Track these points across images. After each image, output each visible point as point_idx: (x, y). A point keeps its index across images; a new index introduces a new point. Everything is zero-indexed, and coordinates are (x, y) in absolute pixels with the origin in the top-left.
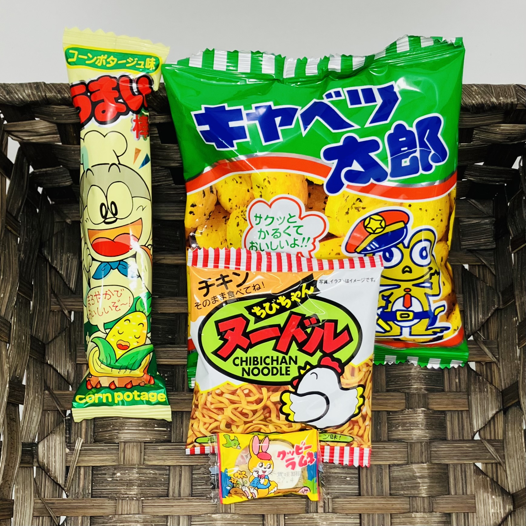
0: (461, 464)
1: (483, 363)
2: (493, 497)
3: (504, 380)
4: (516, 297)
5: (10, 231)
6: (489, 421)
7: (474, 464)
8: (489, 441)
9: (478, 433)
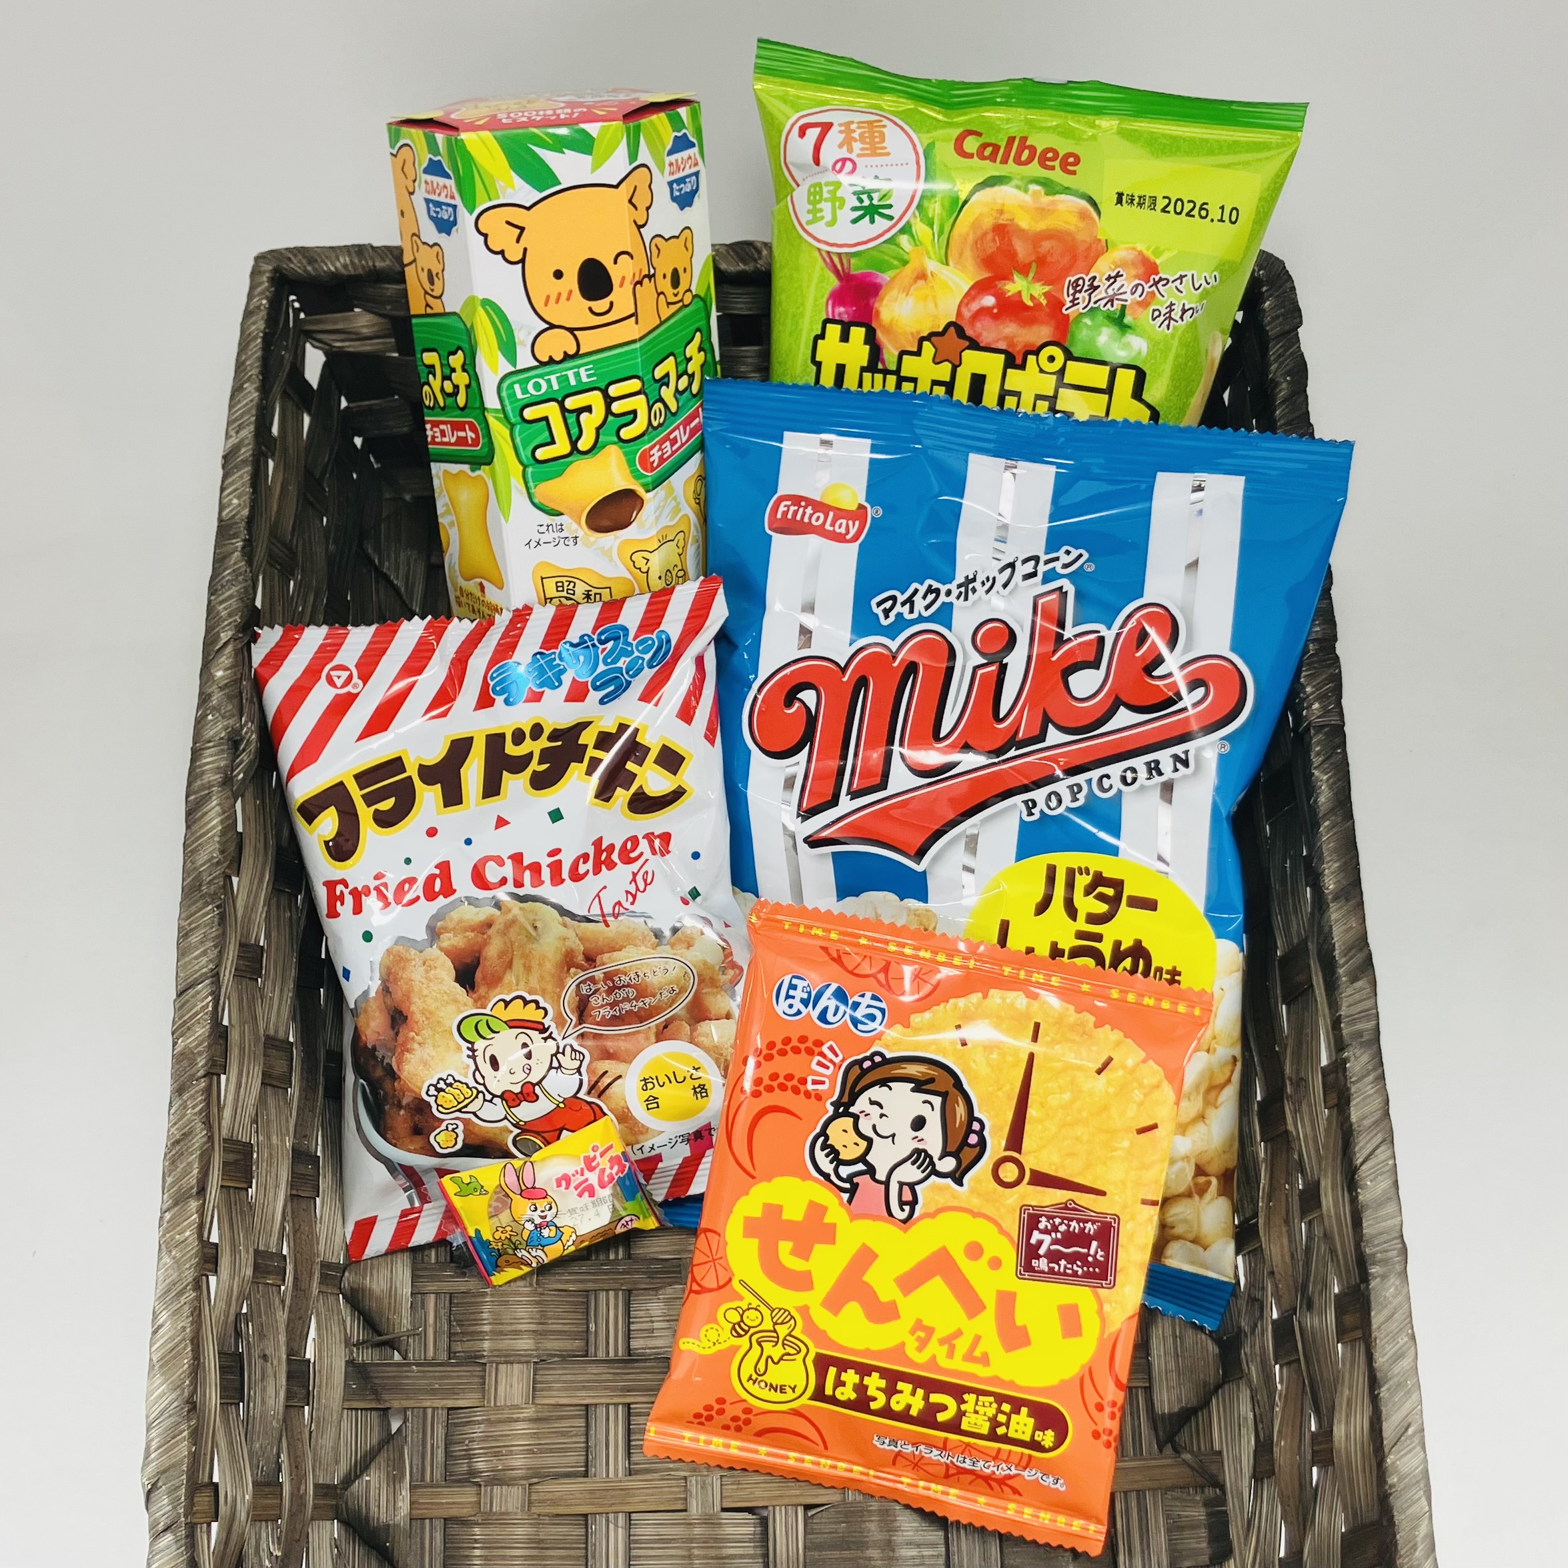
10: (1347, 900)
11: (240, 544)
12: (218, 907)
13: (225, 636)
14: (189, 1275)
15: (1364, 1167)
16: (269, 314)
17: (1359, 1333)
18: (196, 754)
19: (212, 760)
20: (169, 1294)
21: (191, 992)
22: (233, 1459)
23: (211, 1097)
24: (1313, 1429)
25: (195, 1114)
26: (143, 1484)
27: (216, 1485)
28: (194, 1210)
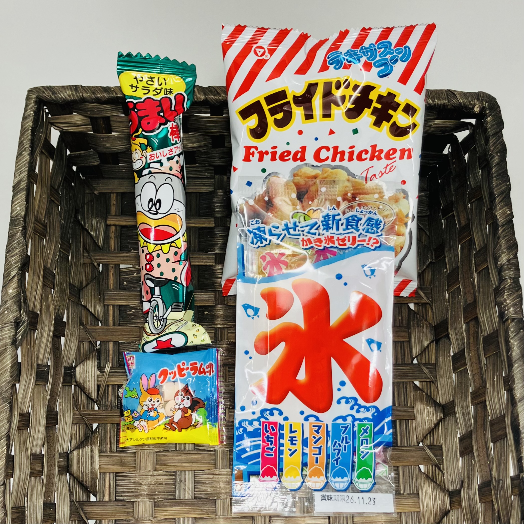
0: (403, 382)
1: (420, 304)
2: (428, 408)
3: (436, 318)
4: (446, 254)
5: (53, 201)
6: (425, 350)
7: (413, 382)
8: (425, 365)
9: (416, 359)
11: (20, 229)
13: (13, 273)
19: (8, 332)
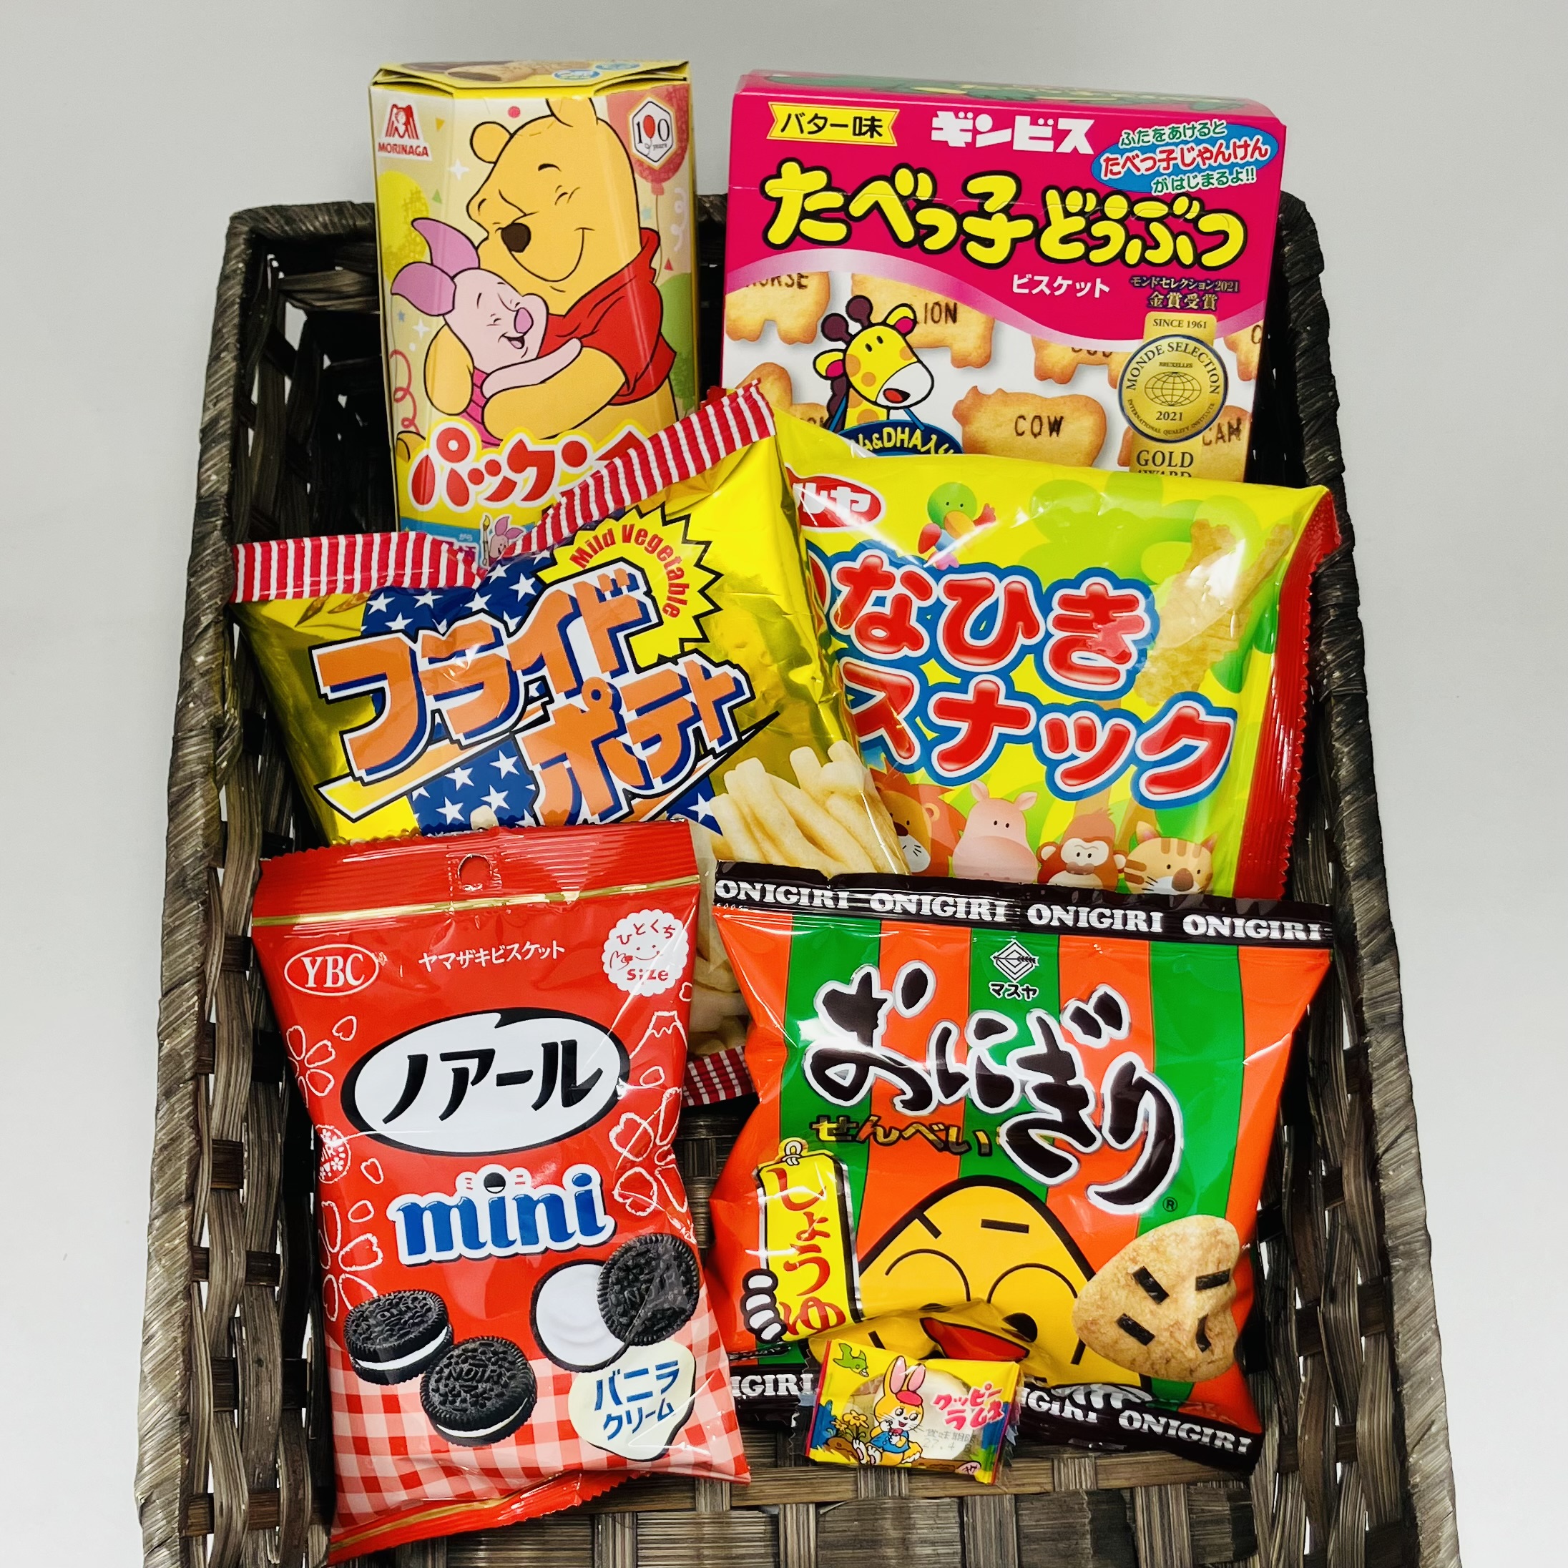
10: (1369, 878)
11: (219, 522)
12: (202, 903)
13: (205, 620)
14: (179, 1284)
15: (1386, 1156)
16: (246, 279)
17: (1380, 1328)
18: (178, 744)
19: (195, 749)
20: (160, 1302)
21: (177, 992)
22: (229, 1470)
23: (198, 1099)
24: (1337, 1423)
25: (183, 1119)
26: (137, 1499)
27: (211, 1495)
28: (183, 1218)
